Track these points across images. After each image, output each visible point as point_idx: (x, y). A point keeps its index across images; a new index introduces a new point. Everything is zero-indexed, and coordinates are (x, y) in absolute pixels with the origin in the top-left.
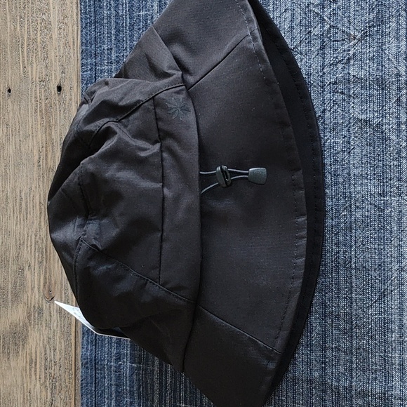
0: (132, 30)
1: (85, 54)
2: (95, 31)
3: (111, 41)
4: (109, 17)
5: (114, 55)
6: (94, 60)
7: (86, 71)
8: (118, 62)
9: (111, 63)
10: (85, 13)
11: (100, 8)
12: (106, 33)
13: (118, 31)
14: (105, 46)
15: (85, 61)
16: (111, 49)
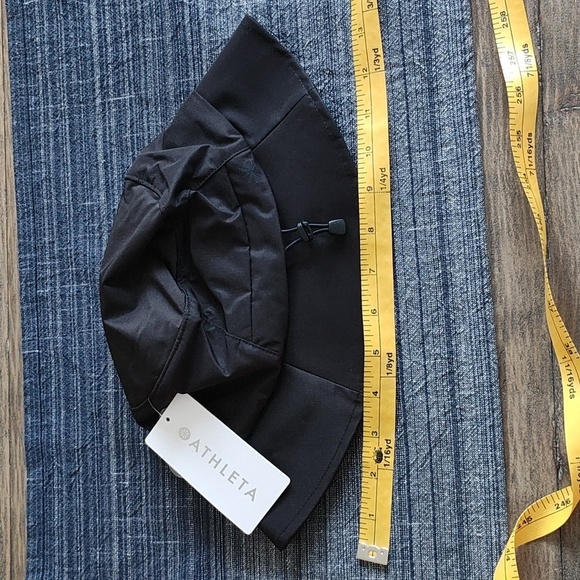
0: (76, 222)
1: (23, 247)
2: (34, 222)
3: (53, 234)
4: (50, 207)
5: (56, 250)
6: (33, 255)
7: (26, 267)
8: (61, 257)
9: (54, 257)
10: (22, 202)
11: (39, 196)
12: (46, 224)
13: (60, 222)
14: (46, 239)
15: (23, 256)
16: (53, 242)
